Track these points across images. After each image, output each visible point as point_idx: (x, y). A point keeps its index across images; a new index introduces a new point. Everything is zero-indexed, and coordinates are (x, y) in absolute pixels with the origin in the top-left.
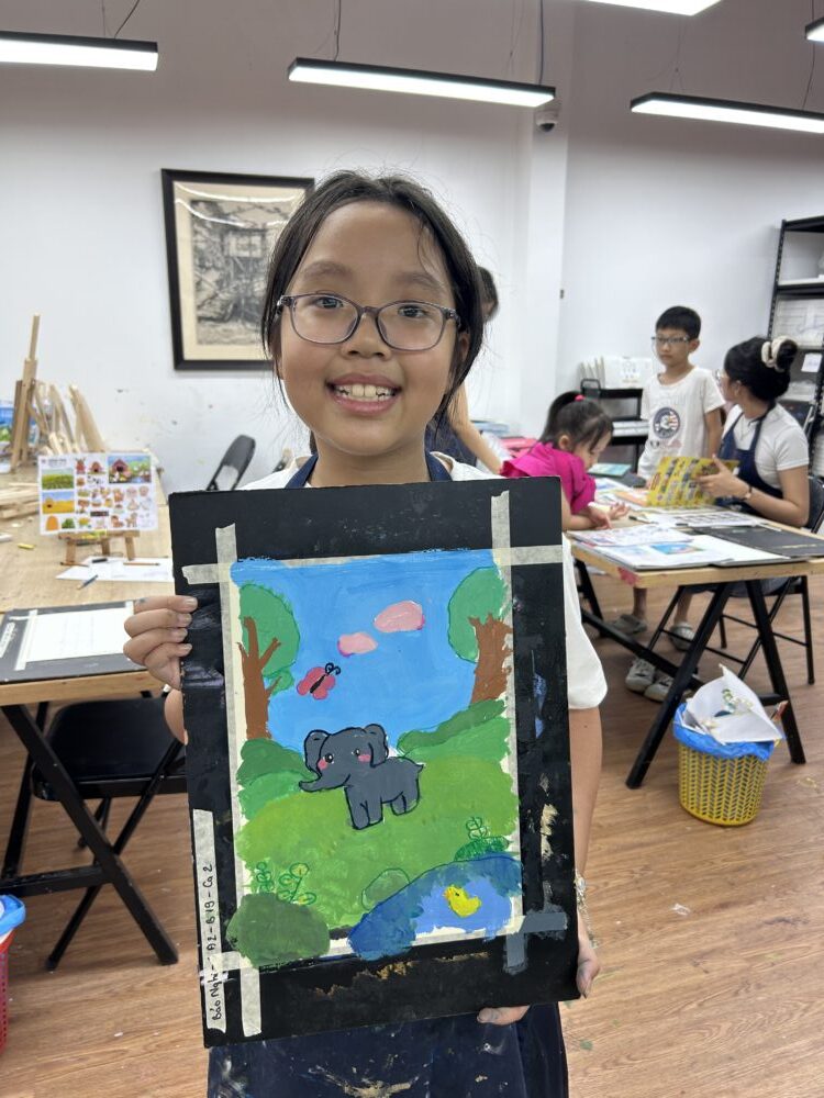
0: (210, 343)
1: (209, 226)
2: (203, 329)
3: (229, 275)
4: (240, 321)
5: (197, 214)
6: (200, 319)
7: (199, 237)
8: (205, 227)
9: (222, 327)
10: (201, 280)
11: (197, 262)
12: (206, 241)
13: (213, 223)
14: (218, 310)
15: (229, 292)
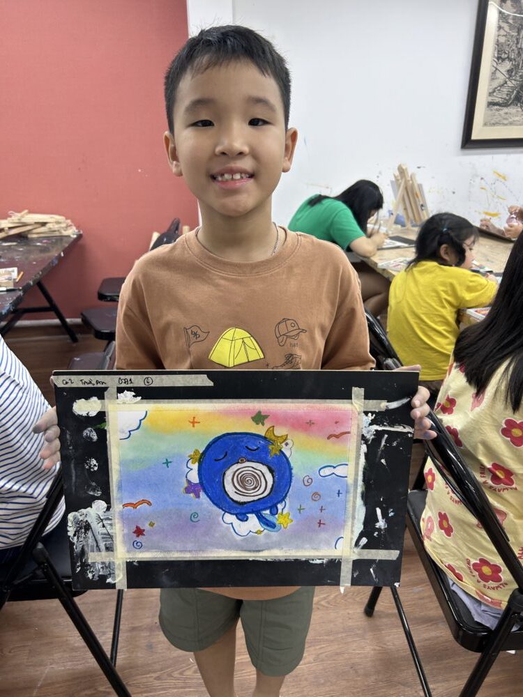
0: (494, 124)
1: (511, 21)
2: (490, 112)
3: (518, 65)
4: (519, 105)
5: (503, 11)
6: (491, 104)
7: (502, 32)
8: (508, 23)
9: (506, 110)
10: (496, 69)
11: (496, 55)
12: (505, 36)
13: (515, 18)
14: (505, 96)
15: (515, 80)
